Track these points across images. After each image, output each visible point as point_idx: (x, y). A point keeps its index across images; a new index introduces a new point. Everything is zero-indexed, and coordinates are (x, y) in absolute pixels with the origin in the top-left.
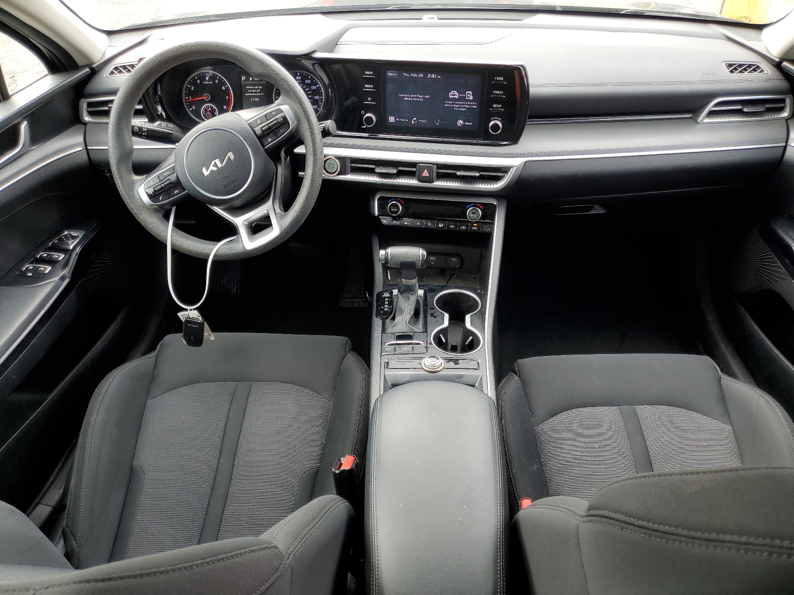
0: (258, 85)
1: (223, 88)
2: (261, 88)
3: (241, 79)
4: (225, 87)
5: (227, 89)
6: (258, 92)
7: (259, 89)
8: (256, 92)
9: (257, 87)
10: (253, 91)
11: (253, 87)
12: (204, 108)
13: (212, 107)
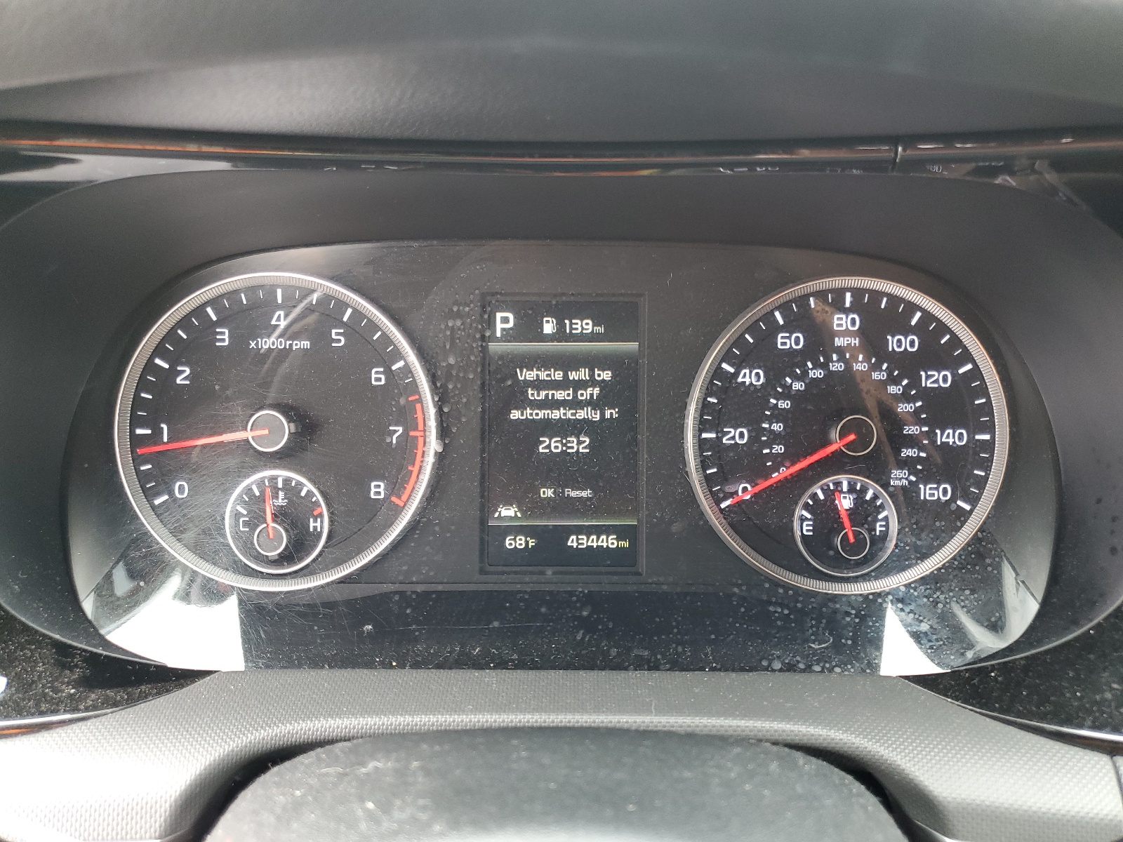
0: (592, 362)
1: (377, 377)
2: (606, 375)
3: (491, 323)
4: (388, 372)
5: (400, 384)
6: (590, 403)
7: (593, 382)
8: (576, 404)
9: (583, 374)
10: (560, 395)
11: (558, 376)
12: (249, 490)
13: (291, 489)
